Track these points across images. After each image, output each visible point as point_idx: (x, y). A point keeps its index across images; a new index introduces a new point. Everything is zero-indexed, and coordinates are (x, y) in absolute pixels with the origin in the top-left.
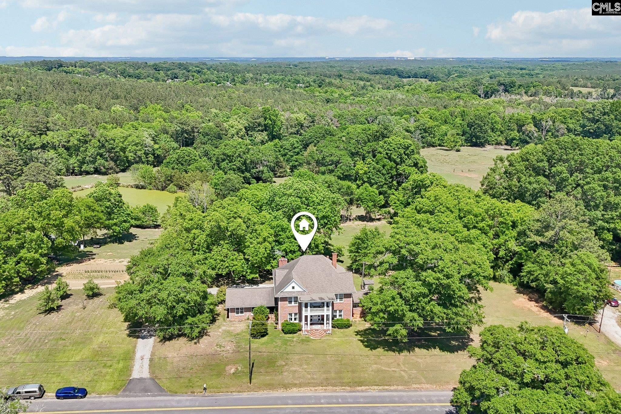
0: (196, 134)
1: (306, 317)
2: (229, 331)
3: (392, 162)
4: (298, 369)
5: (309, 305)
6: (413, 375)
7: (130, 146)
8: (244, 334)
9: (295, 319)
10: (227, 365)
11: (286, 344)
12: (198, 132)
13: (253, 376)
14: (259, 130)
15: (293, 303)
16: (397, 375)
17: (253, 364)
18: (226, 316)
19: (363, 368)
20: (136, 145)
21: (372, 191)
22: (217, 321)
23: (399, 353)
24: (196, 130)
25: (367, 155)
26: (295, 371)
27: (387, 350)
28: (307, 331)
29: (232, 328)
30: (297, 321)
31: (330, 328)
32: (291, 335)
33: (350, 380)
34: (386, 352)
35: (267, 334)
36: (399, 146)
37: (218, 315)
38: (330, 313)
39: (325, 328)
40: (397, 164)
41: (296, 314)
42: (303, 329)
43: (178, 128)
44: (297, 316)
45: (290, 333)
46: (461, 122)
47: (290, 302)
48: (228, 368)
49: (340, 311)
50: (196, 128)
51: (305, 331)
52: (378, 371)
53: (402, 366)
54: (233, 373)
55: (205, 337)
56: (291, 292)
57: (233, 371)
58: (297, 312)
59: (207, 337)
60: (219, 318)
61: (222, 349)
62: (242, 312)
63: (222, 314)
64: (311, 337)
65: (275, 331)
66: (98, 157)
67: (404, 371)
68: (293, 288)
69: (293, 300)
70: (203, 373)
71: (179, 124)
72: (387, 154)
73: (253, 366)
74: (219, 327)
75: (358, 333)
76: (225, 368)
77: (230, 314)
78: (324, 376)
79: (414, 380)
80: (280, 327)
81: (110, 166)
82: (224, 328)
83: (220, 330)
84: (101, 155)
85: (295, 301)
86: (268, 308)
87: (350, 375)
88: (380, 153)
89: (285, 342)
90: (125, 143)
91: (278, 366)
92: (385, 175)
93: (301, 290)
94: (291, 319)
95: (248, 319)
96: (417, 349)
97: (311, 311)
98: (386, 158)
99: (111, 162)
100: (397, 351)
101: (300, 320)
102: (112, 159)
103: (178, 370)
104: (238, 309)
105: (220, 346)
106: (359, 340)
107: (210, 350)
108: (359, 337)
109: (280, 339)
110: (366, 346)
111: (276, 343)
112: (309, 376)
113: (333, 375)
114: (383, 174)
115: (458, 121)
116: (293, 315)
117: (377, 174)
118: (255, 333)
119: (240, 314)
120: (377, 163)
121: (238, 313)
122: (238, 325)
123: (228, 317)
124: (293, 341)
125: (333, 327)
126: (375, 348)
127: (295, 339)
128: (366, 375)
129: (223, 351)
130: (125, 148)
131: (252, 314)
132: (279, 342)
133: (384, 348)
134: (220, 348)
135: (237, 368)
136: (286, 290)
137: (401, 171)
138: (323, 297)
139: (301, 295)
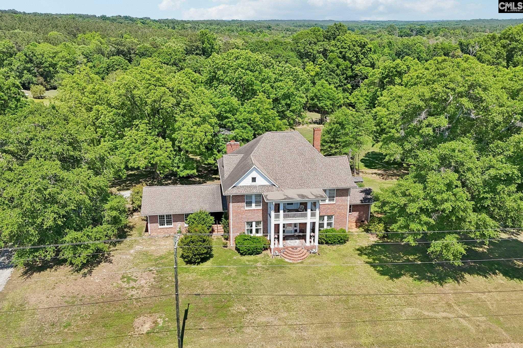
1: (277, 227)
5: (281, 207)
6: (483, 326)
9: (257, 231)
10: (136, 315)
11: (245, 273)
13: (185, 337)
14: (197, 54)
15: (253, 205)
16: (454, 325)
17: (186, 311)
18: (144, 229)
21: (329, 89)
22: (128, 237)
23: (441, 284)
24: (132, 52)
28: (279, 250)
29: (153, 248)
30: (260, 234)
31: (316, 243)
32: (252, 257)
35: (211, 256)
37: (131, 228)
38: (317, 220)
39: (308, 244)
41: (258, 223)
42: (272, 246)
44: (261, 227)
45: (250, 254)
47: (249, 204)
48: (138, 321)
49: (330, 217)
51: (275, 249)
54: (148, 333)
55: (103, 264)
56: (250, 187)
57: (147, 327)
58: (261, 219)
60: (132, 233)
61: (132, 284)
62: (169, 222)
63: (137, 226)
64: (286, 260)
65: (225, 252)
66: (25, 72)
68: (254, 180)
69: (254, 200)
72: (341, 53)
73: (185, 318)
74: (131, 247)
75: (361, 251)
76: (133, 321)
80: (232, 244)
81: (40, 81)
82: (138, 247)
83: (132, 251)
84: (29, 71)
85: (256, 202)
86: (212, 214)
88: (332, 51)
89: (243, 270)
93: (266, 183)
94: (251, 231)
97: (285, 216)
99: (40, 78)
100: (436, 280)
101: (266, 231)
102: (42, 75)
104: (162, 217)
106: (367, 263)
107: (109, 287)
108: (365, 258)
109: (234, 264)
110: (382, 273)
111: (228, 271)
116: (254, 224)
118: (191, 255)
119: (166, 226)
121: (162, 224)
122: (163, 243)
123: (147, 231)
124: (256, 267)
126: (398, 276)
127: (259, 264)
129: (133, 287)
131: (187, 225)
132: (233, 269)
136: (242, 184)
137: (357, 72)
138: (304, 194)
139: (268, 191)
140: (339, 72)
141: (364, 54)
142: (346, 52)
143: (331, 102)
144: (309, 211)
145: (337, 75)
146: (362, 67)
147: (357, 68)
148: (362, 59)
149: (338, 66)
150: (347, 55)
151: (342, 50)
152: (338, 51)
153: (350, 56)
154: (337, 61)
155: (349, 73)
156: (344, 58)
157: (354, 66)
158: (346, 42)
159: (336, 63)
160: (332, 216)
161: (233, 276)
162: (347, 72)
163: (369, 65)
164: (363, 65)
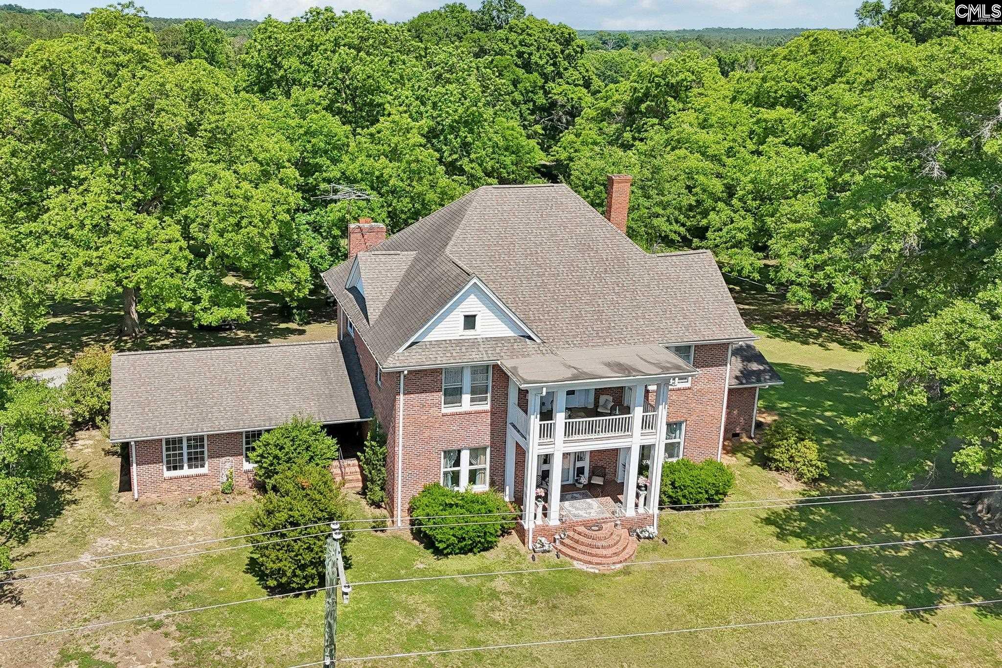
2: (136, 559)
5: (561, 401)
8: (218, 571)
9: (473, 477)
11: (467, 619)
15: (466, 398)
18: (117, 483)
22: (68, 511)
28: (550, 535)
29: (152, 542)
30: (482, 487)
31: (653, 508)
32: (471, 561)
37: (74, 479)
38: (659, 438)
39: (630, 512)
40: (547, 79)
41: (476, 453)
42: (528, 524)
44: (485, 463)
45: (464, 551)
47: (453, 395)
49: (673, 429)
51: (542, 531)
56: (459, 343)
58: (486, 440)
60: (77, 494)
62: (196, 460)
63: (94, 473)
64: (577, 565)
65: (386, 544)
68: (470, 321)
69: (467, 383)
74: (79, 541)
77: (134, 469)
80: (400, 520)
82: (104, 543)
83: (85, 558)
85: (475, 391)
86: (333, 430)
88: (502, 53)
93: (508, 333)
94: (455, 478)
95: (228, 490)
97: (569, 430)
98: (518, 65)
101: (499, 482)
104: (174, 444)
109: (424, 587)
111: (410, 612)
116: (465, 456)
118: (289, 568)
119: (186, 471)
121: (175, 466)
122: (181, 525)
123: (126, 485)
124: (494, 595)
131: (251, 466)
132: (427, 611)
136: (433, 336)
137: (557, 97)
138: (623, 360)
139: (513, 354)
140: (517, 96)
141: (568, 57)
142: (530, 54)
143: (514, 157)
144: (638, 413)
145: (514, 102)
146: (566, 86)
147: (556, 89)
148: (566, 69)
149: (515, 83)
150: (535, 58)
151: (523, 49)
152: (514, 52)
153: (542, 63)
154: (513, 73)
155: (541, 100)
156: (527, 66)
157: (551, 84)
158: (530, 32)
159: (512, 77)
160: (679, 424)
161: (431, 630)
162: (535, 98)
163: (581, 82)
164: (568, 83)
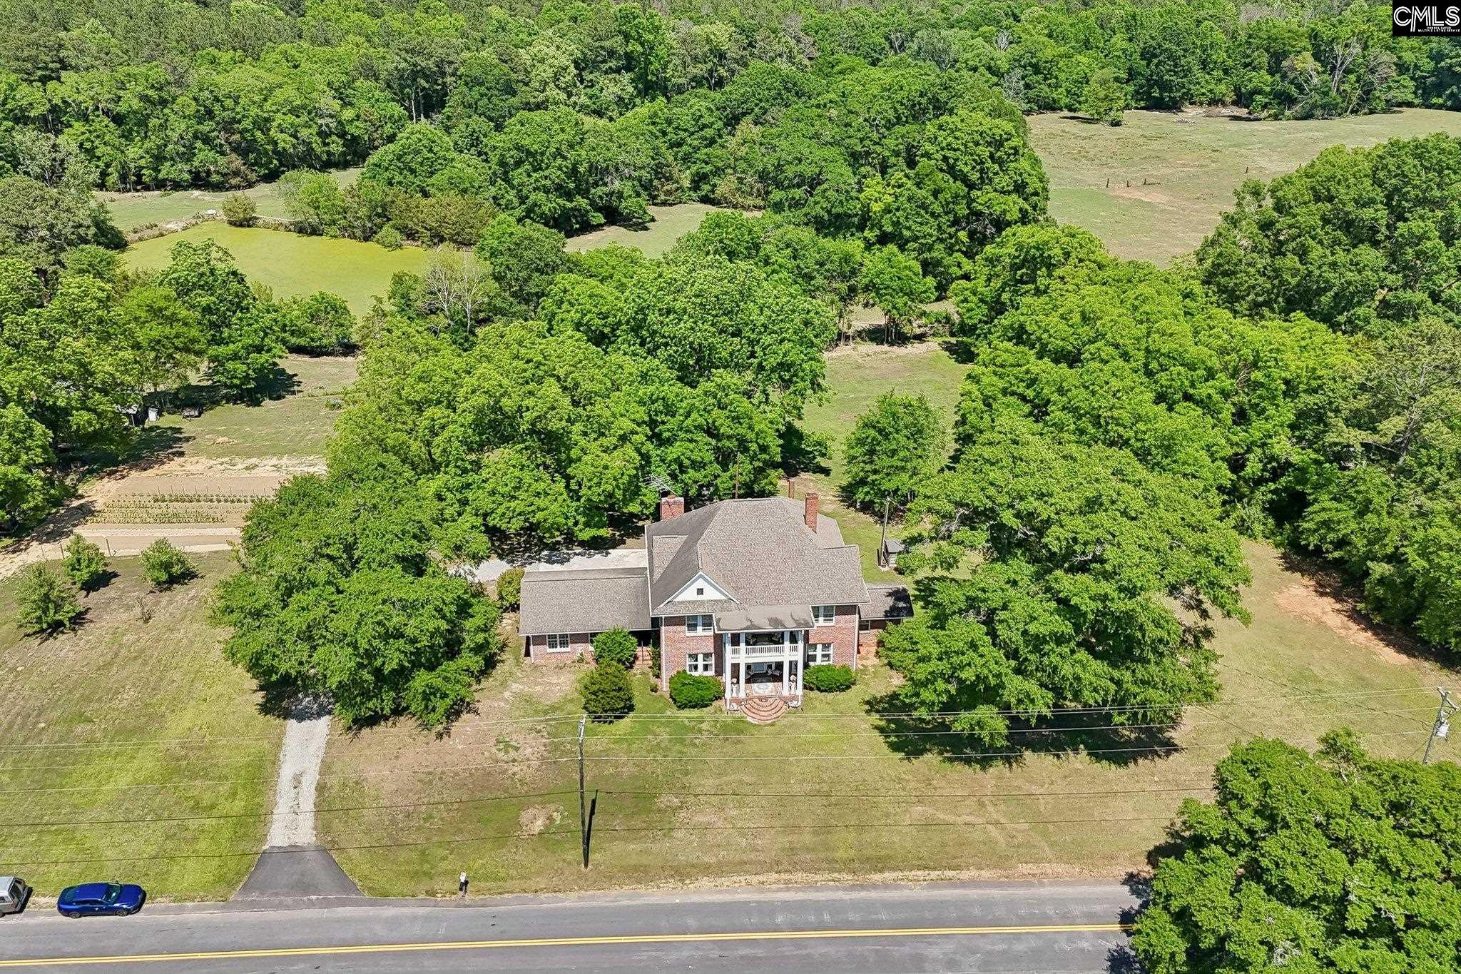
0: (449, 79)
1: (736, 667)
2: (531, 696)
3: (959, 183)
4: (713, 818)
5: (743, 638)
6: (1020, 838)
7: (279, 115)
8: (570, 707)
9: (706, 668)
10: (523, 807)
12: (453, 75)
13: (592, 842)
14: (611, 70)
15: (700, 628)
16: (977, 835)
17: (594, 802)
18: (523, 651)
19: (887, 815)
20: (295, 111)
21: (906, 267)
22: (499, 666)
24: (449, 70)
25: (892, 160)
26: (707, 827)
27: (950, 760)
28: (739, 702)
30: (711, 673)
31: (800, 691)
32: (695, 713)
33: (852, 853)
34: (947, 764)
35: (631, 708)
36: (977, 137)
37: (502, 648)
38: (799, 657)
39: (786, 693)
40: (971, 186)
42: (728, 695)
43: (403, 65)
45: (693, 707)
46: (1125, 44)
47: (693, 627)
48: (526, 816)
49: (826, 646)
50: (451, 63)
51: (733, 700)
52: (927, 825)
53: (990, 808)
54: (541, 834)
55: (464, 716)
56: (694, 602)
57: (538, 825)
58: (710, 651)
59: (471, 716)
60: (503, 657)
61: (513, 754)
62: (564, 644)
63: (512, 646)
64: (749, 719)
65: (655, 699)
66: (199, 144)
67: (997, 823)
68: (700, 591)
69: (700, 621)
70: (460, 831)
71: (403, 54)
72: (945, 159)
73: (592, 813)
75: (872, 705)
76: (518, 816)
77: (531, 647)
78: (784, 841)
79: (1021, 851)
80: (665, 686)
81: (233, 166)
82: (516, 687)
83: (507, 694)
84: (206, 140)
85: (704, 625)
86: (633, 633)
87: (851, 837)
88: (927, 155)
89: (681, 733)
90: (267, 106)
91: (659, 811)
92: (939, 216)
94: (696, 667)
96: (1028, 754)
97: (748, 652)
98: (941, 170)
99: (234, 156)
101: (720, 671)
102: (236, 149)
103: (394, 821)
104: (552, 634)
105: (507, 745)
106: (876, 727)
107: (479, 758)
108: (875, 718)
109: (667, 724)
110: (895, 747)
111: (656, 735)
112: (743, 842)
113: (807, 838)
114: (933, 214)
115: (1119, 41)
116: (700, 657)
117: (918, 214)
119: (559, 649)
120: (918, 185)
121: (553, 645)
122: (554, 680)
123: (528, 654)
125: (805, 687)
127: (704, 726)
128: (896, 839)
129: (514, 761)
130: (267, 120)
131: (591, 648)
132: (664, 735)
133: (941, 753)
134: (507, 752)
135: (550, 818)
136: (680, 598)
137: (980, 208)
138: (780, 617)
139: (723, 609)
140: (937, 208)
141: (1000, 162)
142: (957, 160)
144: (787, 644)
147: (982, 197)
148: (996, 174)
149: (936, 194)
151: (948, 153)
154: (935, 181)
155: (962, 210)
157: (975, 193)
158: (958, 134)
159: (932, 187)
160: (829, 645)
162: (957, 208)
164: (996, 190)
